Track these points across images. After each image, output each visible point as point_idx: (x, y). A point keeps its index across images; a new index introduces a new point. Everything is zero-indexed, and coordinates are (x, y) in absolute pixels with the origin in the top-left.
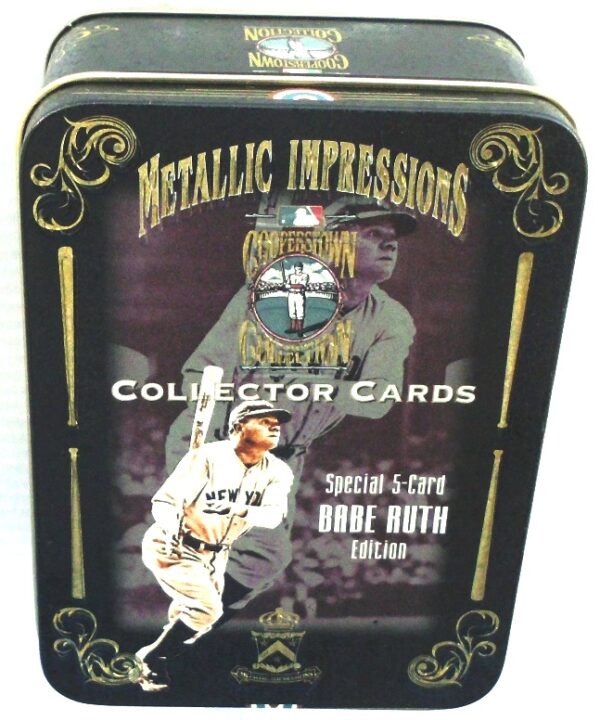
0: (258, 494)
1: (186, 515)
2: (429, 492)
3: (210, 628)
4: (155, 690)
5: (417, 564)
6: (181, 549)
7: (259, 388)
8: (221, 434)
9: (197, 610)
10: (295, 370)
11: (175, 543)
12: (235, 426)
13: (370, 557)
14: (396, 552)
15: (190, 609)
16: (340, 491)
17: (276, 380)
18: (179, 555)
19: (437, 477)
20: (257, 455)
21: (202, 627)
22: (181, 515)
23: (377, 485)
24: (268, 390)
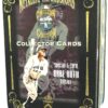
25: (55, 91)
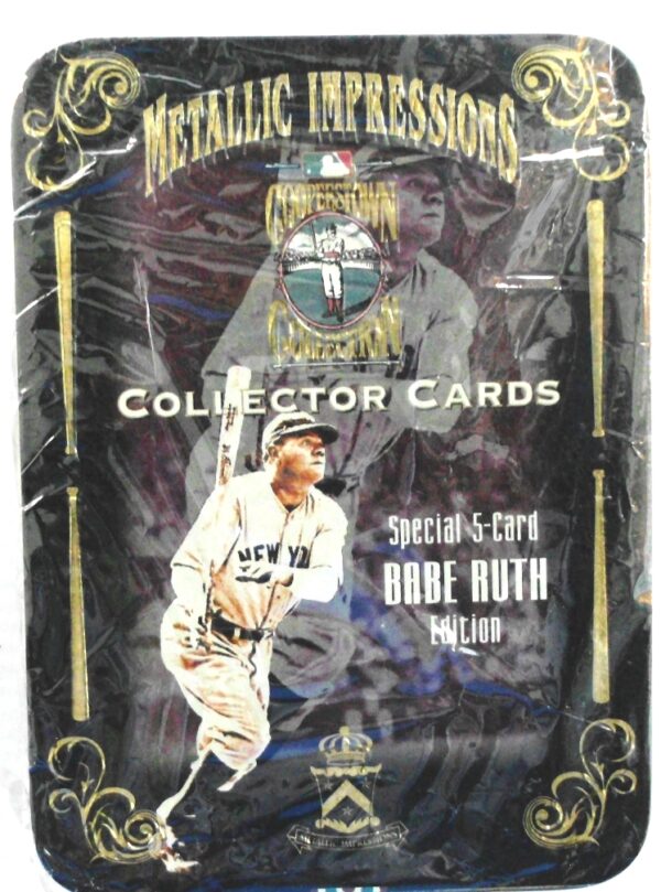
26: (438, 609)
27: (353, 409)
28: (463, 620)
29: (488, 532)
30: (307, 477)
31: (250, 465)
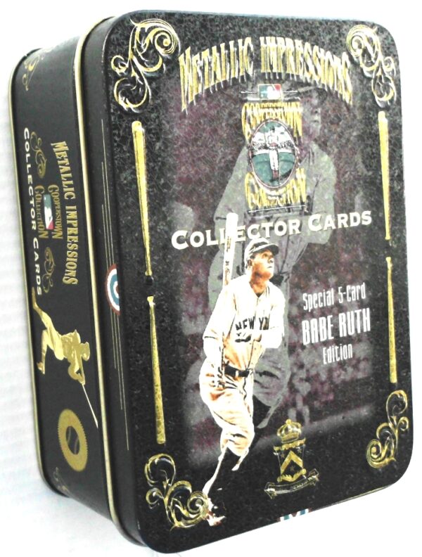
0: (266, 318)
1: (225, 347)
2: (358, 299)
3: (248, 451)
4: (217, 523)
5: (359, 361)
6: (225, 379)
7: (260, 227)
8: (241, 270)
9: (238, 435)
10: (278, 210)
11: (220, 375)
12: (248, 262)
13: (334, 361)
14: (347, 352)
15: (234, 436)
16: (312, 308)
17: (268, 219)
18: (224, 386)
19: (361, 284)
20: (263, 285)
21: (242, 452)
22: (222, 347)
23: (330, 298)
24: (264, 229)
25: (308, 400)
26: (326, 344)
27: (286, 234)
28: (337, 348)
29: (345, 296)
30: (265, 276)
31: (239, 271)
